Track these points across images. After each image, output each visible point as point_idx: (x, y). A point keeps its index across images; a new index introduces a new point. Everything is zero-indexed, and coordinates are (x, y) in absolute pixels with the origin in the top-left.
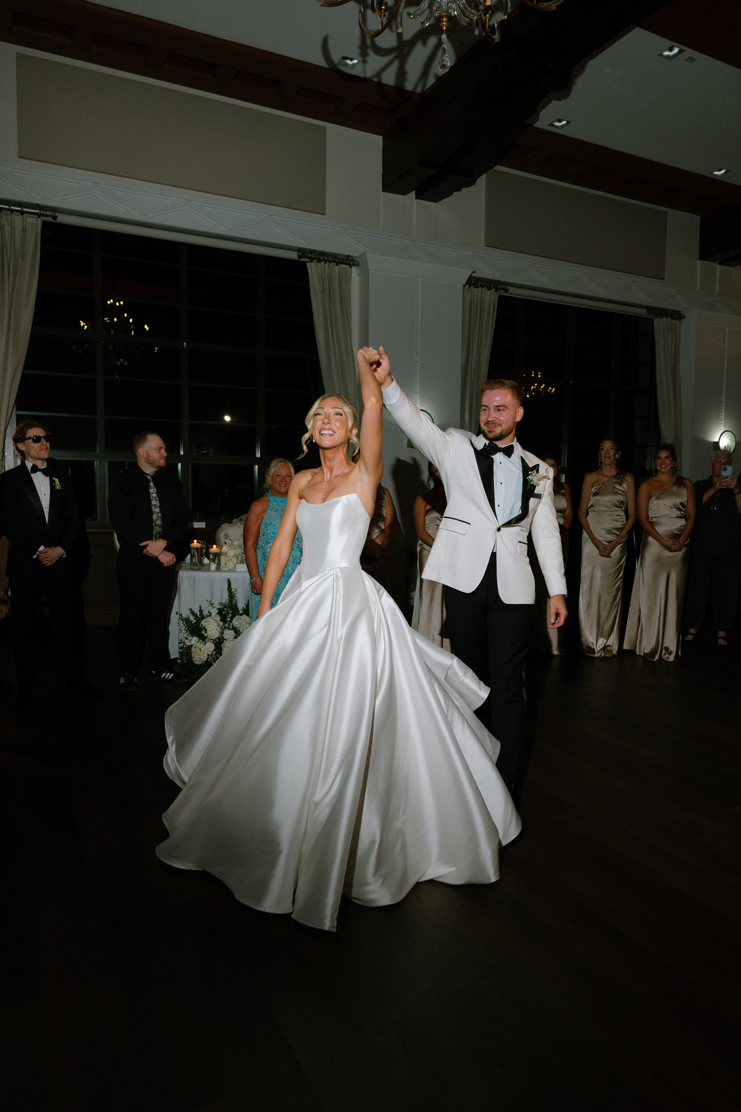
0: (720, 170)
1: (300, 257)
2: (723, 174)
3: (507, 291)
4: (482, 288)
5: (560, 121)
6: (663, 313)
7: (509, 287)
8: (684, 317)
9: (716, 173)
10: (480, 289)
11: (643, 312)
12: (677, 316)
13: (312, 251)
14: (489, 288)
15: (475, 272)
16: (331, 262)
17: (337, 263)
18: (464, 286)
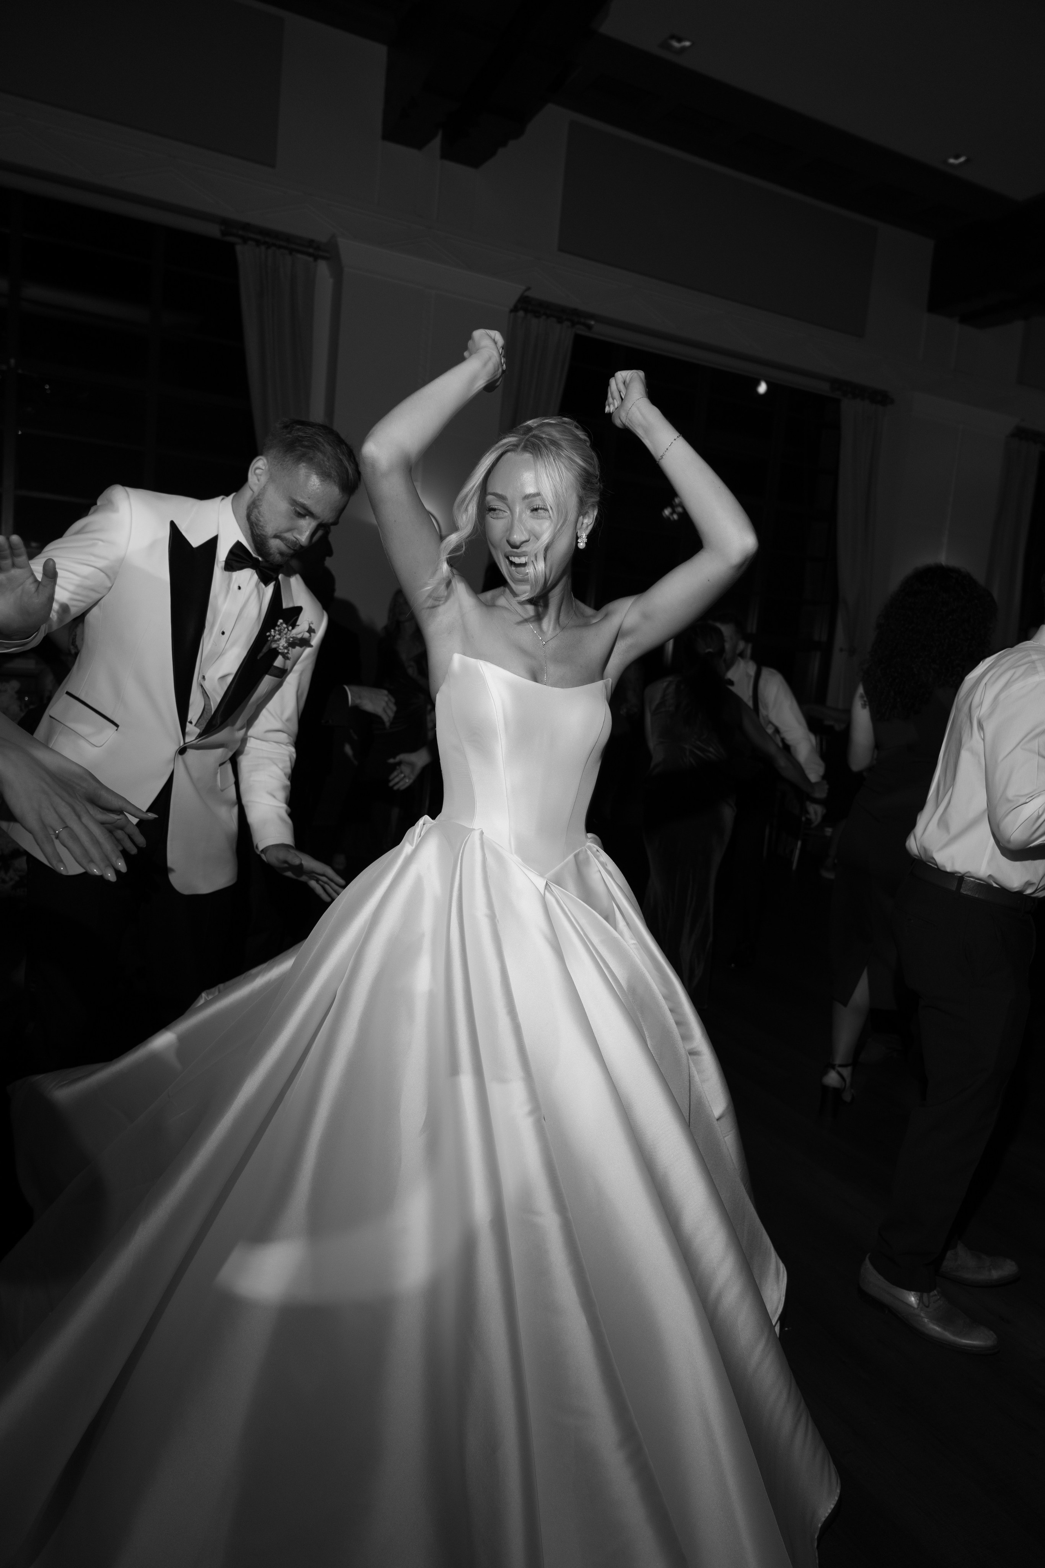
0: (957, 157)
1: (224, 233)
2: (961, 164)
3: (589, 327)
4: (548, 316)
5: (680, 40)
6: (858, 391)
7: (592, 323)
8: (892, 402)
9: (952, 161)
10: (542, 318)
11: (827, 388)
12: (881, 398)
13: (246, 227)
14: (560, 321)
15: (528, 289)
16: (280, 247)
17: (291, 251)
18: (512, 311)
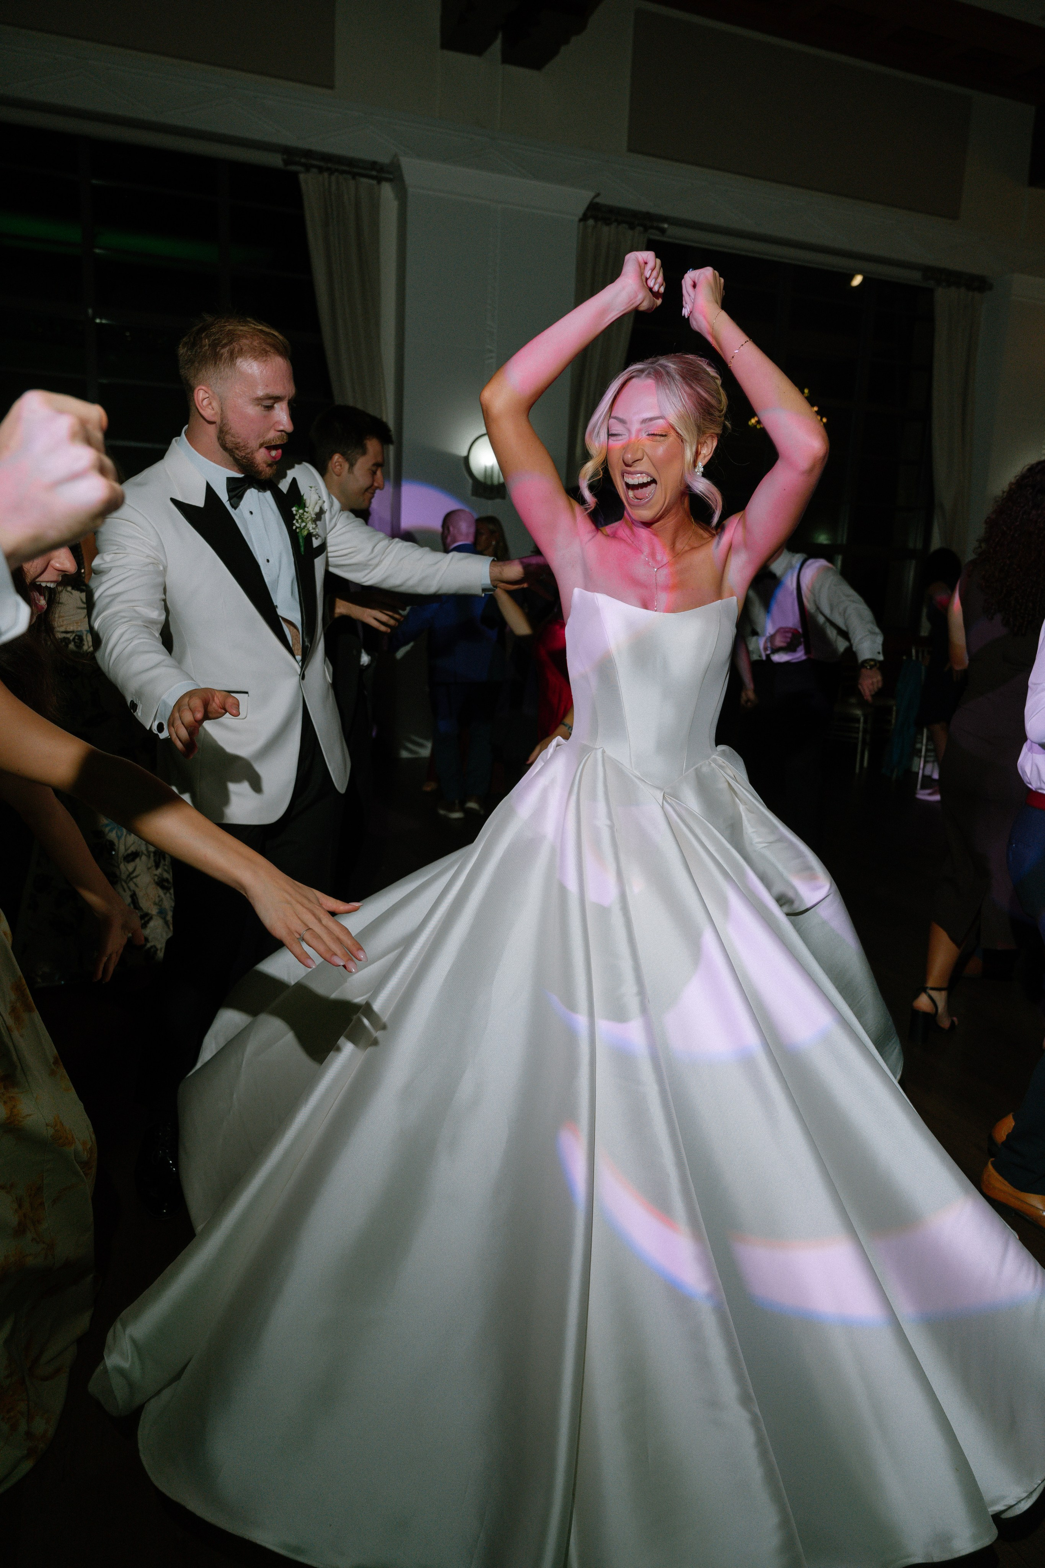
1: (286, 162)
3: (663, 231)
4: (619, 223)
6: (952, 278)
7: (666, 226)
8: (991, 287)
10: (614, 225)
11: (915, 277)
12: (979, 284)
13: (309, 154)
14: (632, 227)
15: (598, 195)
16: (343, 172)
17: (354, 176)
18: (581, 220)
